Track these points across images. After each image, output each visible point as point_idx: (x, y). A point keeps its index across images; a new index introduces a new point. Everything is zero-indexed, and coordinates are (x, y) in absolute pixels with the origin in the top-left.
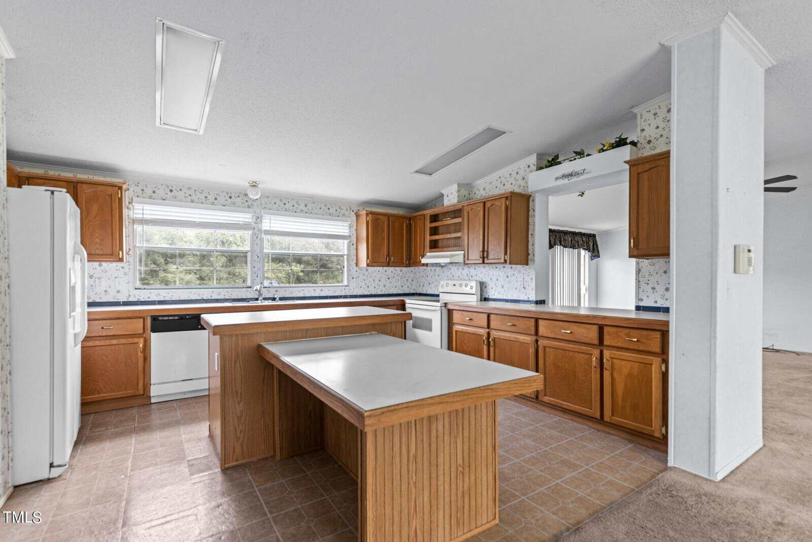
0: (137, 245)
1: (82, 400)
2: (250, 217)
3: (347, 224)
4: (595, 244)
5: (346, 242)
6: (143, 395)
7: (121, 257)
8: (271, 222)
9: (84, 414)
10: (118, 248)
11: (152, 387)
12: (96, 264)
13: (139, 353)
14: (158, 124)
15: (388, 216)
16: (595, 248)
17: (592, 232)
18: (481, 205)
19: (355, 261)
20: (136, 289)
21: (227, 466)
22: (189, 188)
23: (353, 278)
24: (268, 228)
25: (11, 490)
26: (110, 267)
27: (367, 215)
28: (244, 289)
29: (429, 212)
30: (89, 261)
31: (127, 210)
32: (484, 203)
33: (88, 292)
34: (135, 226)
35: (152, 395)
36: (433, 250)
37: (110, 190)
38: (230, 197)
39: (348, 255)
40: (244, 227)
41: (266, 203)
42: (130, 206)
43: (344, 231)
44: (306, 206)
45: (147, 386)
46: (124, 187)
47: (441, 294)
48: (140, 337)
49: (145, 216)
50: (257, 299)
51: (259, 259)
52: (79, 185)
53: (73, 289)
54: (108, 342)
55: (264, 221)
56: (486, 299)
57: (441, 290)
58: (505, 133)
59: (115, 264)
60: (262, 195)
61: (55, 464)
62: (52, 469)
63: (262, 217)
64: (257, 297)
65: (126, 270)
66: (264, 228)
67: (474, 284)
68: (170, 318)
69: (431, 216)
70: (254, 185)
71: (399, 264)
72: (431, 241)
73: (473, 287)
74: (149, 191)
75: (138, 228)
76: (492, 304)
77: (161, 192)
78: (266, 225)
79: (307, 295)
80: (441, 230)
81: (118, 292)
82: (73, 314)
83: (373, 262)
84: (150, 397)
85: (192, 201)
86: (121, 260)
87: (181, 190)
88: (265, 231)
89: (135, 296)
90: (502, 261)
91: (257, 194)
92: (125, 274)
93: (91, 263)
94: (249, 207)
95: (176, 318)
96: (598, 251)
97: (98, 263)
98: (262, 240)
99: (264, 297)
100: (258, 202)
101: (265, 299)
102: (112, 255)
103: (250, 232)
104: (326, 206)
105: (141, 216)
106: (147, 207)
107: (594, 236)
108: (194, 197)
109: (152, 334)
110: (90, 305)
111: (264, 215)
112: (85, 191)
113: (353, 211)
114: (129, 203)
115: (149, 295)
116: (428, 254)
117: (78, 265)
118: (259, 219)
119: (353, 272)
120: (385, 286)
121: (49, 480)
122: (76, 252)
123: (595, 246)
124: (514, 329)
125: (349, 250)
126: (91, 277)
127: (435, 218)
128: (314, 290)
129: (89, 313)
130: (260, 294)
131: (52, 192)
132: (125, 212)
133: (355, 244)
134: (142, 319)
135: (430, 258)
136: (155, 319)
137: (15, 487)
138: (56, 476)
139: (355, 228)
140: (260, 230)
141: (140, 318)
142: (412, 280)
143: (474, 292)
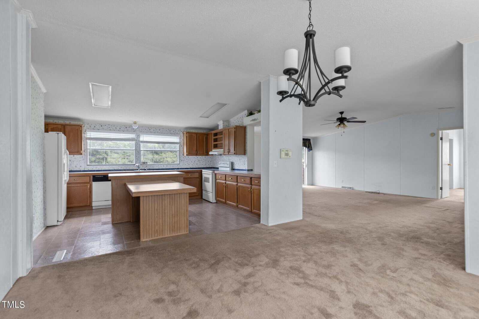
0: (88, 148)
1: (67, 206)
2: (135, 136)
3: (179, 137)
4: (310, 143)
5: (178, 145)
6: (90, 205)
7: (81, 153)
8: (144, 138)
9: (68, 212)
10: (80, 149)
11: (93, 203)
12: (72, 156)
13: (88, 190)
14: (93, 105)
15: (196, 134)
16: (310, 146)
17: (309, 138)
18: (228, 130)
19: (182, 153)
20: (88, 165)
21: (114, 223)
22: (109, 125)
23: (182, 161)
24: (142, 140)
25: (46, 227)
26: (77, 157)
27: (186, 133)
28: (132, 166)
29: (213, 132)
30: (69, 155)
31: (84, 134)
32: (229, 129)
33: (69, 167)
34: (87, 141)
35: (93, 206)
36: (215, 148)
37: (77, 127)
38: (126, 128)
39: (179, 151)
40: (132, 140)
41: (142, 130)
42: (85, 133)
43: (177, 140)
44: (160, 130)
45: (91, 202)
46: (83, 126)
47: (219, 168)
48: (88, 184)
49: (91, 137)
50: (138, 170)
51: (138, 153)
52: (66, 126)
53: (64, 164)
54: (76, 185)
55: (141, 137)
56: (234, 169)
57: (219, 166)
58: (226, 104)
59: (79, 156)
60: (138, 126)
61: (59, 221)
62: (58, 222)
63: (140, 135)
64: (138, 169)
65: (84, 158)
66: (141, 140)
67: (228, 163)
68: (100, 176)
69: (214, 134)
70: (135, 123)
71: (202, 154)
72: (214, 145)
73: (228, 165)
74: (93, 127)
75: (88, 141)
76: (236, 172)
77: (97, 127)
78: (142, 139)
79: (160, 168)
80: (218, 140)
81: (81, 166)
82: (64, 173)
83: (190, 153)
84: (92, 207)
85: (110, 130)
86: (81, 154)
87: (105, 125)
88: (141, 141)
89: (87, 168)
90: (233, 153)
91: (136, 126)
92: (83, 159)
93: (70, 155)
94: (134, 131)
95: (102, 176)
96: (311, 147)
97: (73, 155)
98: (140, 145)
99: (140, 169)
100: (137, 129)
101: (141, 170)
102: (78, 152)
103: (135, 142)
104: (169, 130)
105: (90, 137)
106: (92, 133)
107: (309, 140)
108: (111, 128)
109: (93, 182)
110: (70, 171)
111: (141, 135)
112: (68, 129)
113: (181, 131)
114: (85, 131)
115: (93, 168)
116: (213, 150)
117: (66, 156)
118: (138, 136)
119: (182, 158)
120: (197, 164)
121: (57, 226)
122: (65, 153)
123: (310, 144)
124: (232, 180)
125: (180, 149)
126: (70, 161)
127: (216, 134)
128: (164, 166)
129: (69, 174)
130: (139, 168)
131: (58, 133)
132: (83, 135)
133: (183, 146)
134: (89, 177)
135: (214, 152)
136: (94, 177)
137: (47, 227)
138: (59, 224)
139: (182, 139)
140: (139, 141)
141: (88, 176)
142: (211, 162)
143: (228, 166)
